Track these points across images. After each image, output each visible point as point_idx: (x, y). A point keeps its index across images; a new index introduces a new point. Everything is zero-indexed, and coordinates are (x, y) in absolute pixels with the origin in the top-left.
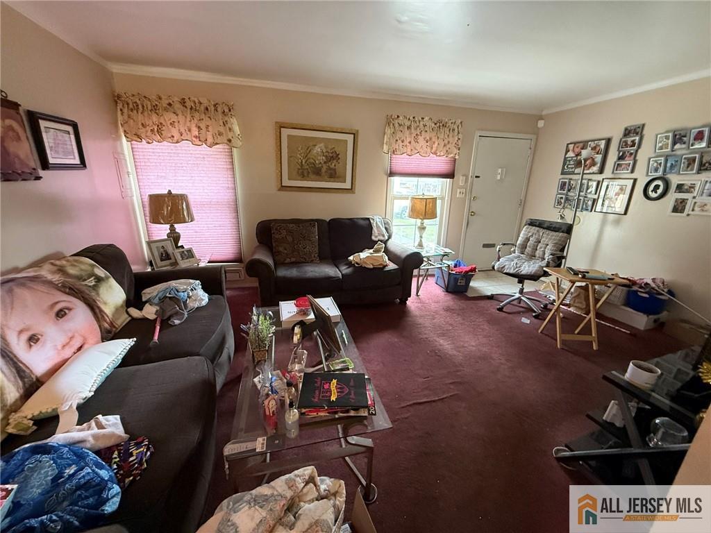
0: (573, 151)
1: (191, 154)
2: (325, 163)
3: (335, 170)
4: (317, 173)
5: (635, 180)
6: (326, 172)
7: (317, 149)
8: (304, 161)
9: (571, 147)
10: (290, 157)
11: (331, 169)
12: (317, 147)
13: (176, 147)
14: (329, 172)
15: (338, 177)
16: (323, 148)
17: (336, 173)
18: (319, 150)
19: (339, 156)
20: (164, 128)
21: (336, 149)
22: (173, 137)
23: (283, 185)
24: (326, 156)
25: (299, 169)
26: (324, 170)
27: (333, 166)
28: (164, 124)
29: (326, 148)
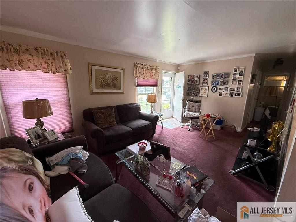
0: (190, 77)
1: (41, 77)
2: (112, 81)
3: (116, 84)
4: (108, 85)
5: (209, 87)
6: (112, 85)
7: (108, 75)
8: (103, 80)
9: (189, 76)
10: (96, 79)
11: (114, 84)
12: (108, 74)
13: (31, 73)
14: (114, 85)
15: (118, 87)
16: (111, 75)
17: (116, 86)
18: (109, 76)
19: (118, 78)
20: (24, 63)
21: (116, 76)
22: (29, 67)
23: (93, 91)
24: (112, 79)
25: (101, 84)
26: (111, 84)
27: (115, 83)
28: (24, 60)
29: (112, 75)
